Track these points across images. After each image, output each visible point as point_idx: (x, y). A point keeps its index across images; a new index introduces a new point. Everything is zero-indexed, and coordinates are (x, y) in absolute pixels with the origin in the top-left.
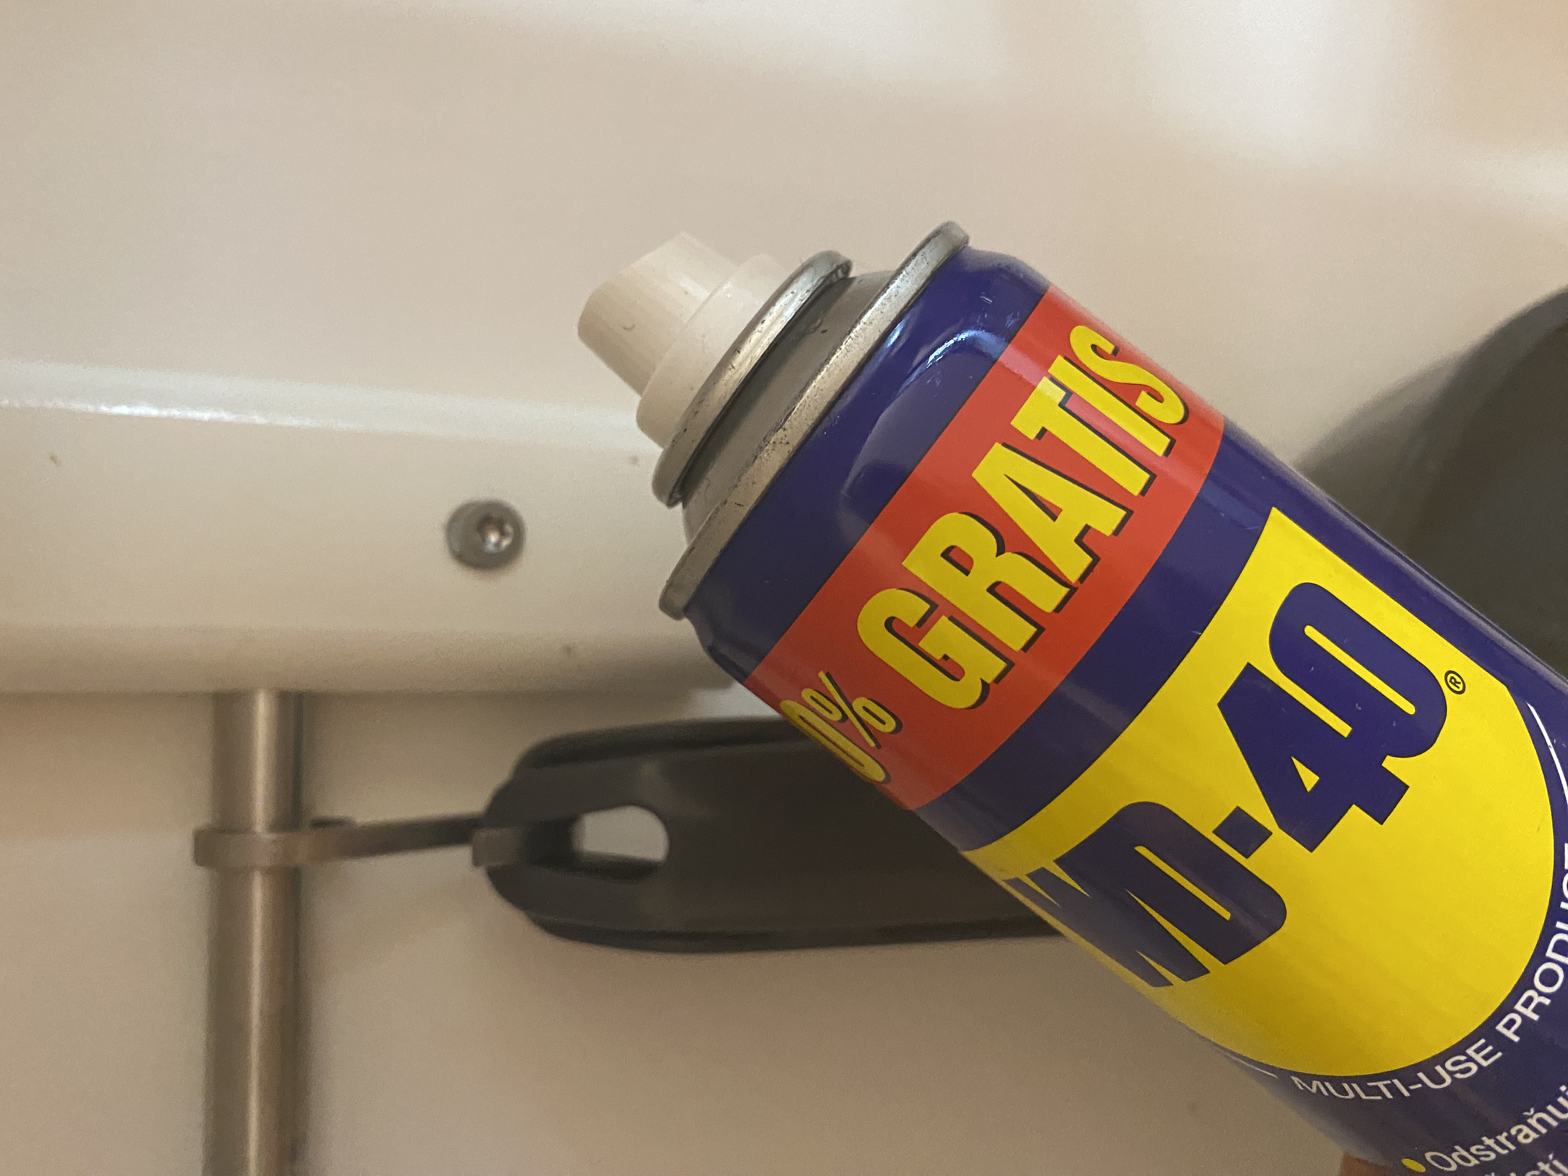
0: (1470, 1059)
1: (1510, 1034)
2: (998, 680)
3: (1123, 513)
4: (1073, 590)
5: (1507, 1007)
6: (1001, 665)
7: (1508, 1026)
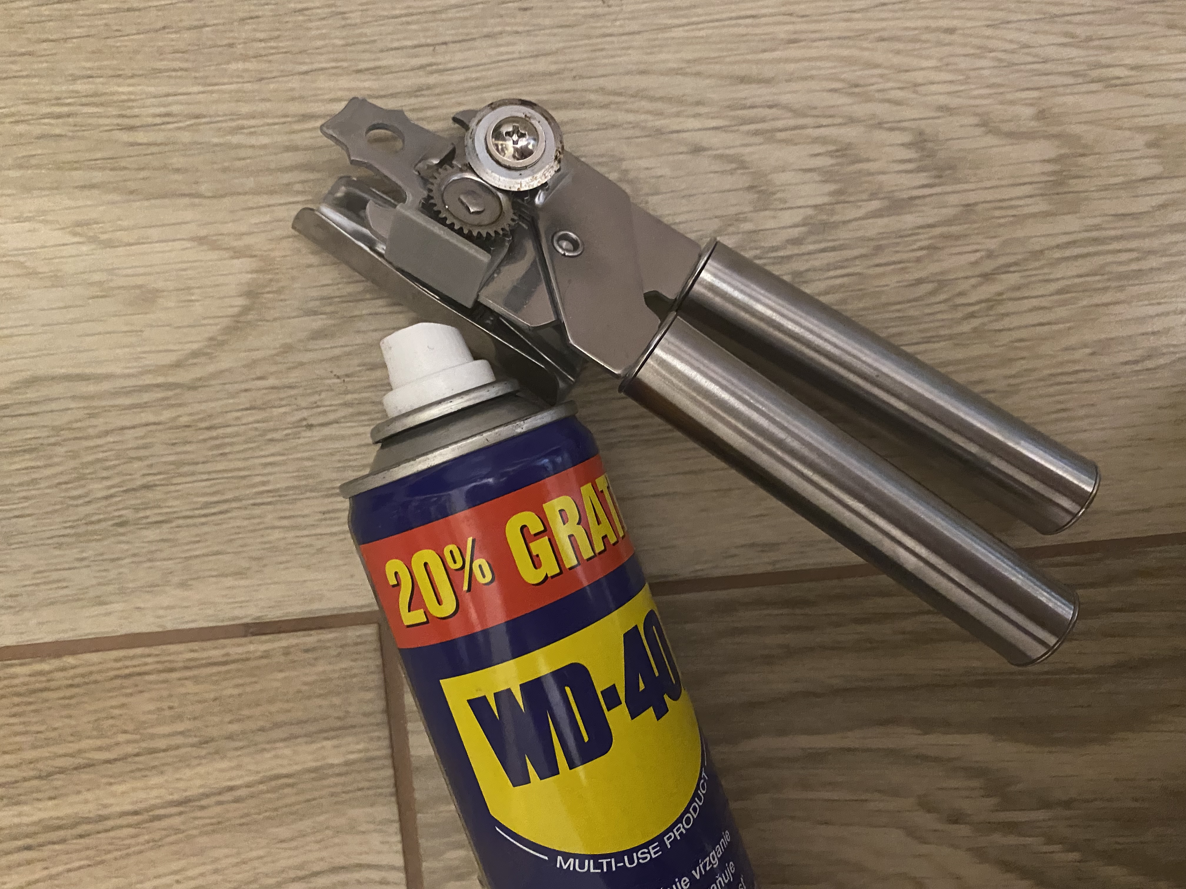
0: (649, 853)
1: (668, 843)
2: (553, 577)
4: (595, 556)
5: (670, 829)
6: (558, 571)
7: (668, 839)
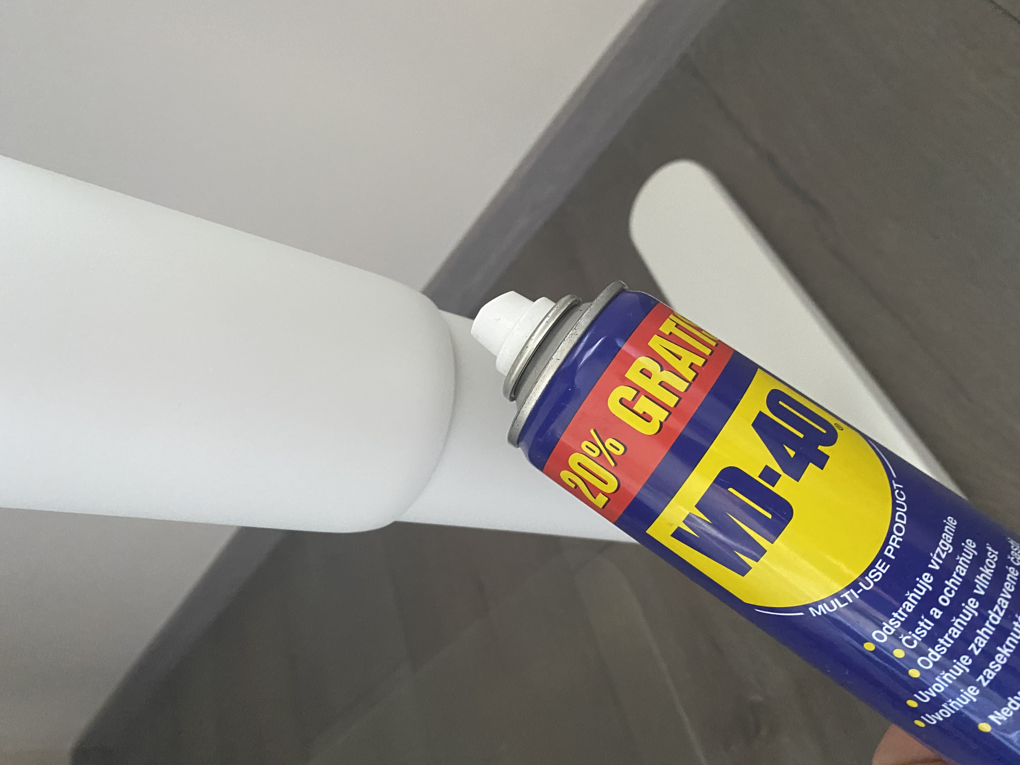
3: (704, 360)
